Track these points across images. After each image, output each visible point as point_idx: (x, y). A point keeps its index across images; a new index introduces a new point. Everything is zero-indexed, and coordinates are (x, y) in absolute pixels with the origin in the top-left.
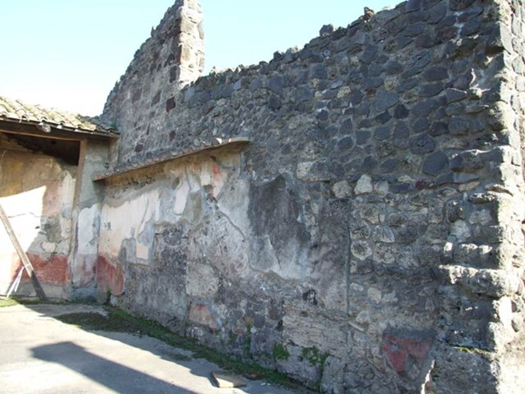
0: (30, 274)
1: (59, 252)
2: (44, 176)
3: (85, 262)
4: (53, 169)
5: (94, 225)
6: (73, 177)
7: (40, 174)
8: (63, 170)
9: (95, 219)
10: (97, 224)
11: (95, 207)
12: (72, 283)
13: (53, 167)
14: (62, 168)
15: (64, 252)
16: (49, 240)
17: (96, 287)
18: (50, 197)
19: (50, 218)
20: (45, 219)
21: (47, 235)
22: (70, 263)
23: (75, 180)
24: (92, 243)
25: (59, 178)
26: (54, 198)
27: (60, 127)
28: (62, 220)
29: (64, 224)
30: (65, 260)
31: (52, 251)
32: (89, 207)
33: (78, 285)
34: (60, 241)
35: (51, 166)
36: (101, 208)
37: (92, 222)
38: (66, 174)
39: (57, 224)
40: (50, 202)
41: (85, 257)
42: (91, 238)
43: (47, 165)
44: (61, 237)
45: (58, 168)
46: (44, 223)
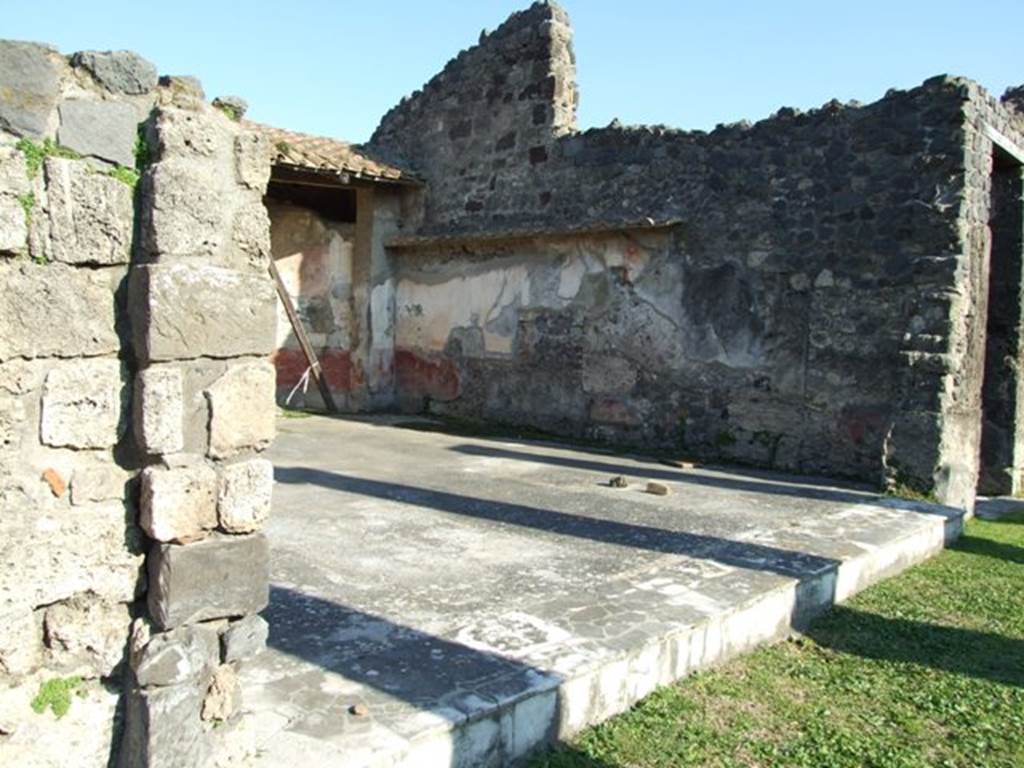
0: (317, 375)
1: (332, 346)
2: (298, 238)
3: (381, 360)
4: (311, 228)
5: (388, 309)
6: (346, 239)
7: (292, 235)
8: (328, 228)
9: (389, 301)
10: (393, 308)
11: (388, 283)
12: (369, 387)
13: (312, 223)
14: (325, 224)
15: (342, 345)
16: (315, 330)
17: (395, 392)
18: (312, 268)
19: (314, 298)
20: (306, 300)
21: (311, 323)
22: (360, 361)
23: (349, 244)
24: (387, 333)
25: (323, 241)
26: (318, 270)
27: (358, 176)
28: (333, 302)
29: (339, 309)
30: (346, 357)
31: (323, 344)
32: (382, 283)
33: (375, 390)
34: (334, 331)
35: (308, 222)
36: (396, 285)
37: (386, 306)
38: (333, 236)
39: (327, 307)
40: (312, 277)
41: (381, 352)
42: (386, 327)
43: (302, 221)
44: (333, 324)
45: (319, 226)
46: (306, 305)
